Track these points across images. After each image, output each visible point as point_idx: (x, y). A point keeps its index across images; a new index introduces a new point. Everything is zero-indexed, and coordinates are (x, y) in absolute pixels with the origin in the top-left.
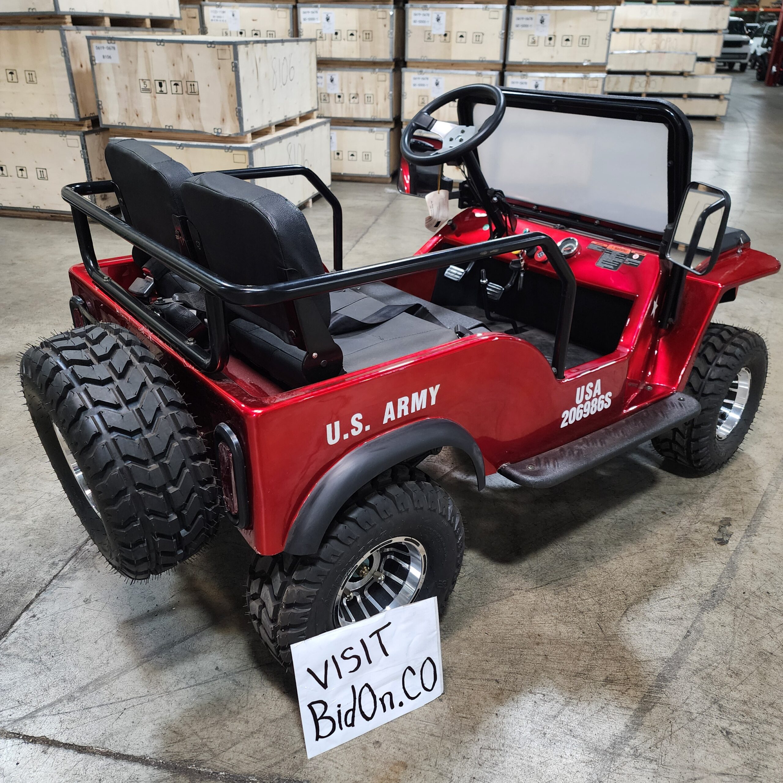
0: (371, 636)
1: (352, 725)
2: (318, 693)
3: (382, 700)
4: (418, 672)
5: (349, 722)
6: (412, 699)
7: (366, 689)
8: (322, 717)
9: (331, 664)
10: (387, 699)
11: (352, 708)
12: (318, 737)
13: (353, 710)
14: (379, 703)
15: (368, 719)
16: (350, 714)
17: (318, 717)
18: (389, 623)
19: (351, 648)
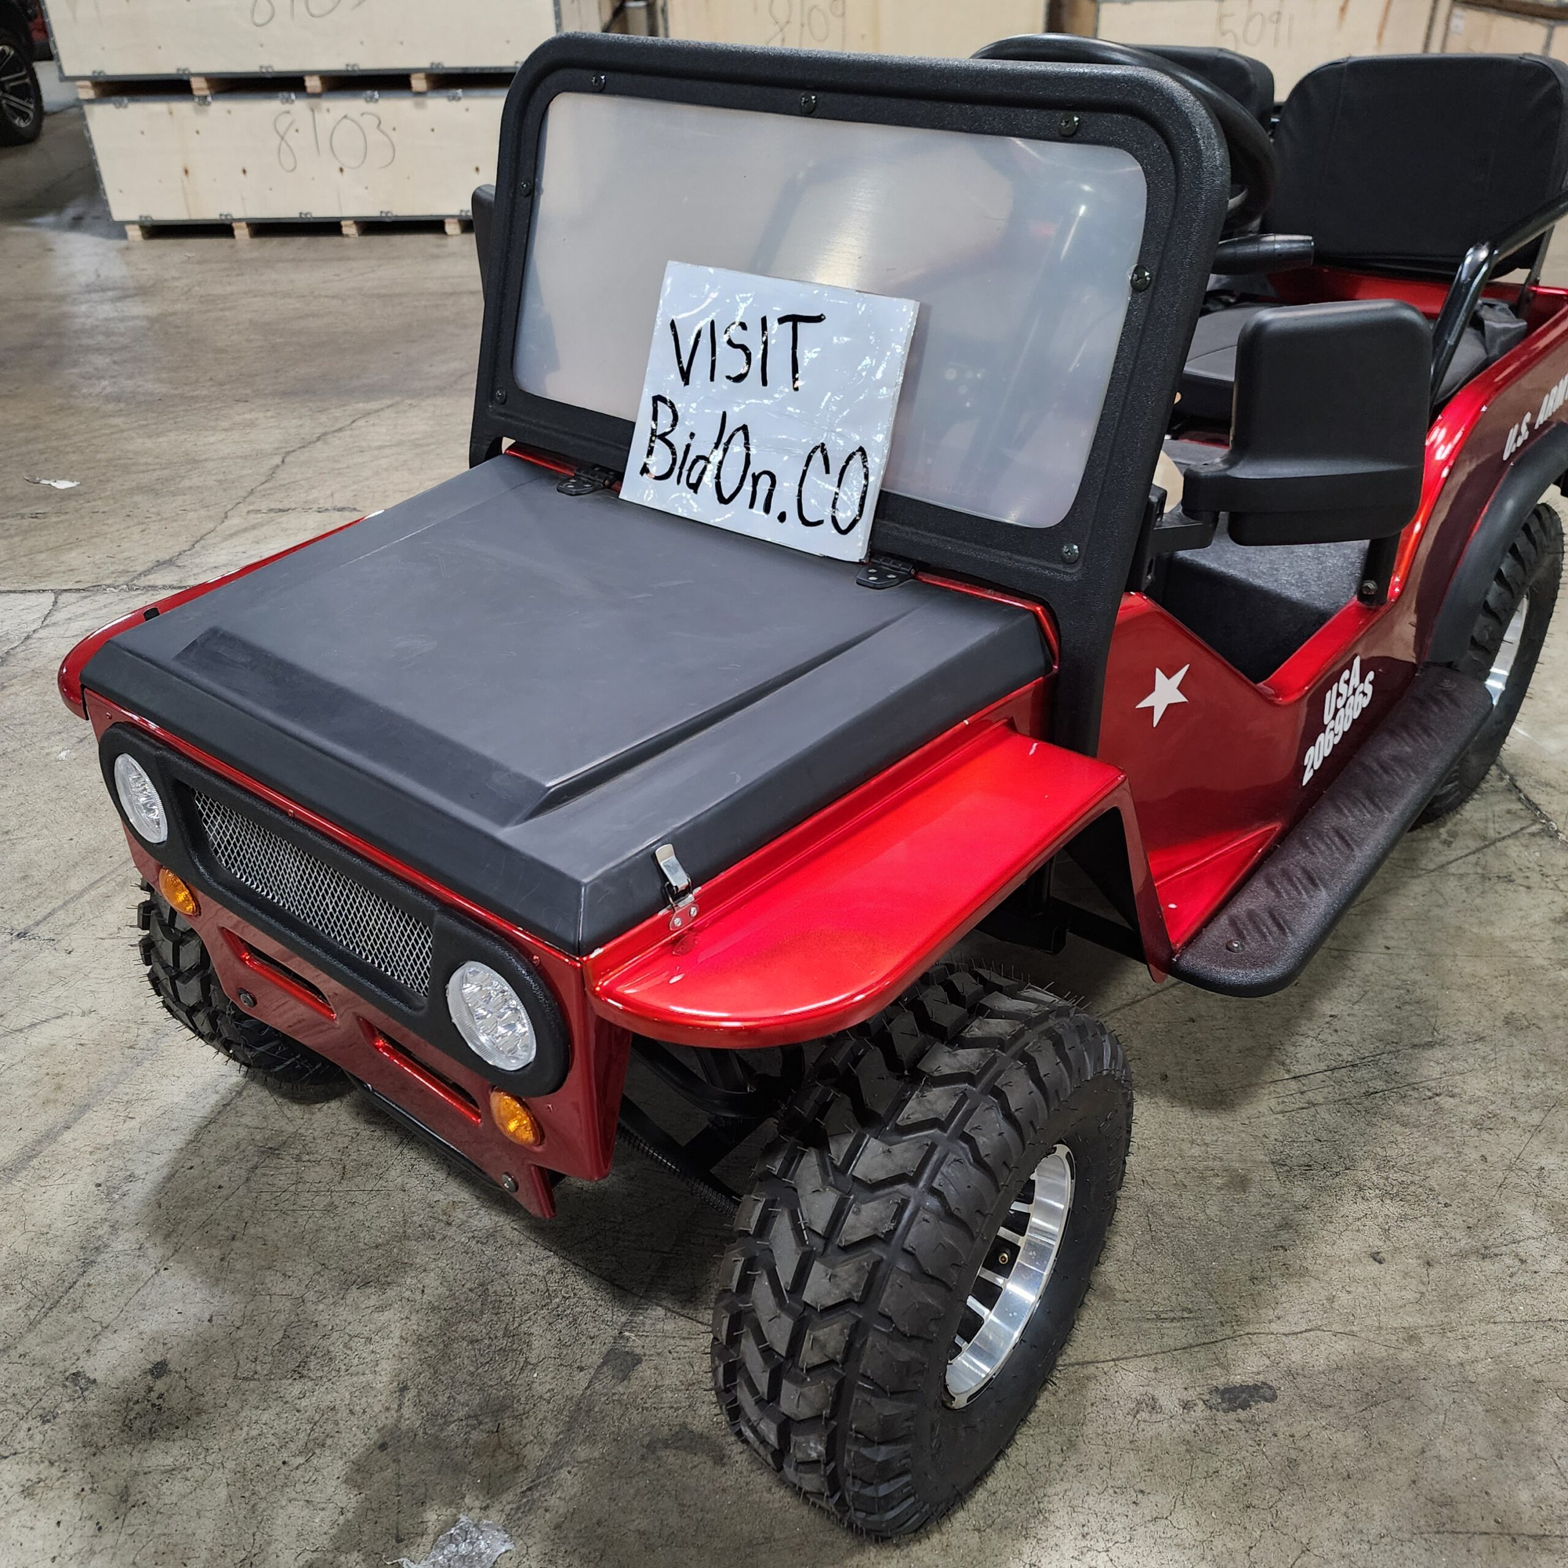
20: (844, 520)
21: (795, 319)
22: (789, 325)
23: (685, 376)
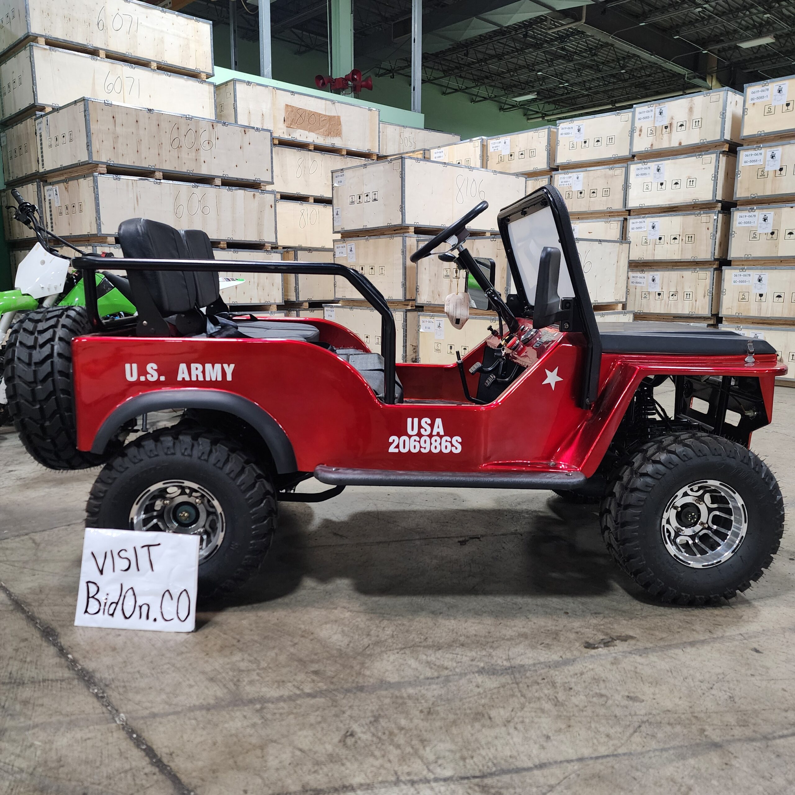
0: (143, 547)
1: (112, 615)
2: (94, 576)
3: (141, 607)
4: (175, 599)
5: (111, 612)
6: (166, 620)
7: (131, 591)
8: (93, 597)
9: (109, 555)
10: (145, 608)
11: (116, 601)
12: (86, 612)
13: (117, 603)
14: (137, 609)
15: (126, 618)
16: (114, 605)
17: (91, 595)
18: (159, 544)
19: (126, 550)
20: (183, 617)
21: (149, 546)
22: (146, 548)
23: (101, 572)
